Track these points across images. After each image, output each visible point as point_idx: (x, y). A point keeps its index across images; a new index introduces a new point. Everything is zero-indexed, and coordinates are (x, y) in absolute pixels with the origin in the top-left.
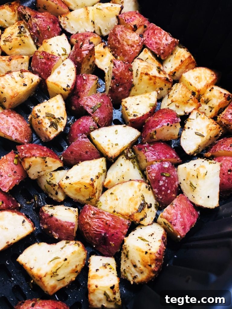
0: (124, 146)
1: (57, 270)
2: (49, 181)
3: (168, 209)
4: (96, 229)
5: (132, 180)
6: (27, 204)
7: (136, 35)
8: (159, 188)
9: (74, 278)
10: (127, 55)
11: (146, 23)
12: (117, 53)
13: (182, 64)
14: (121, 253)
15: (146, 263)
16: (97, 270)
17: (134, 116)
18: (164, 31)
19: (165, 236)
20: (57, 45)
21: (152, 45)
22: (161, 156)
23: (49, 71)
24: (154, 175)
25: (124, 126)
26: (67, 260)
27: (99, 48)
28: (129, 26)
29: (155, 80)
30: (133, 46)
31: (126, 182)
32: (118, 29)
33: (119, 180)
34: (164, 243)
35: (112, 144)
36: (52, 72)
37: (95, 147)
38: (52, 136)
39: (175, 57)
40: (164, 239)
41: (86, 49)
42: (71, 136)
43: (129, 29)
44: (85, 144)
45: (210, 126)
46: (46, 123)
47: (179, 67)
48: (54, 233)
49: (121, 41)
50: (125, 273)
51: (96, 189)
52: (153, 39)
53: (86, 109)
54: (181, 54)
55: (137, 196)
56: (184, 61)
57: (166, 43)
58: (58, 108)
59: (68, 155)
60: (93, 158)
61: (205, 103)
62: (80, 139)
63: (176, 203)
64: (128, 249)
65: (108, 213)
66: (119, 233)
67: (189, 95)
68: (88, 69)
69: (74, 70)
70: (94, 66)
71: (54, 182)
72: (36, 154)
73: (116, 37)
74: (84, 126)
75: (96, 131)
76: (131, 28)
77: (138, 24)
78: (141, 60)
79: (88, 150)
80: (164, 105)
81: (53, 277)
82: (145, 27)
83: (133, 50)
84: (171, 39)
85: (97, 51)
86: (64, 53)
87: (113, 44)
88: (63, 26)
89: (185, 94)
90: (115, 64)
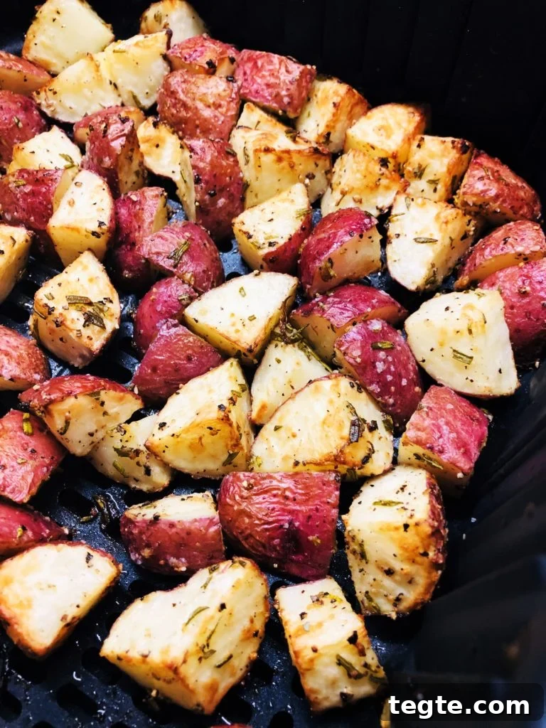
0: (270, 317)
1: (209, 638)
2: (120, 447)
3: (415, 422)
4: (266, 518)
5: (315, 381)
6: (83, 523)
7: (219, 80)
8: (380, 381)
9: (254, 652)
10: (211, 129)
11: (231, 52)
12: (189, 133)
13: (337, 110)
14: (346, 555)
15: (413, 550)
16: (303, 615)
17: (271, 244)
18: (276, 56)
19: (433, 481)
20: (48, 151)
21: (261, 93)
22: (361, 306)
23: (46, 206)
24: (357, 353)
25: (256, 275)
26: (227, 606)
27: (145, 130)
28: (197, 68)
29: (291, 158)
30: (220, 106)
31: (303, 389)
32: (176, 80)
33: (283, 395)
34: (437, 498)
35: (242, 321)
36: (55, 206)
37: (203, 340)
38: (97, 345)
39: (317, 102)
40: (435, 488)
41: (119, 134)
42: (140, 334)
43: (199, 73)
44: (179, 340)
45: (443, 215)
46: (73, 319)
47: (335, 119)
48: (173, 560)
49: (189, 102)
50: (370, 599)
51: (238, 427)
52: (259, 80)
53: (158, 264)
54: (328, 91)
55: (337, 408)
56: (339, 103)
57: (290, 79)
58: (91, 280)
59: (148, 378)
60: (208, 366)
61: (416, 177)
62: (164, 331)
63: (429, 403)
64: (360, 537)
65: (282, 474)
66: (322, 508)
67: (377, 168)
68: (134, 183)
69: (104, 189)
70: (146, 171)
71: (132, 445)
72: (73, 389)
73: (176, 98)
74: (166, 301)
75: (195, 304)
76: (202, 69)
77: (214, 59)
78: (246, 129)
79: (190, 352)
80: (328, 207)
81: (203, 660)
82: (232, 60)
83: (222, 114)
84: (298, 68)
85: (142, 138)
86: (68, 164)
87: (173, 115)
88: (48, 112)
89: (367, 169)
90: (192, 150)
